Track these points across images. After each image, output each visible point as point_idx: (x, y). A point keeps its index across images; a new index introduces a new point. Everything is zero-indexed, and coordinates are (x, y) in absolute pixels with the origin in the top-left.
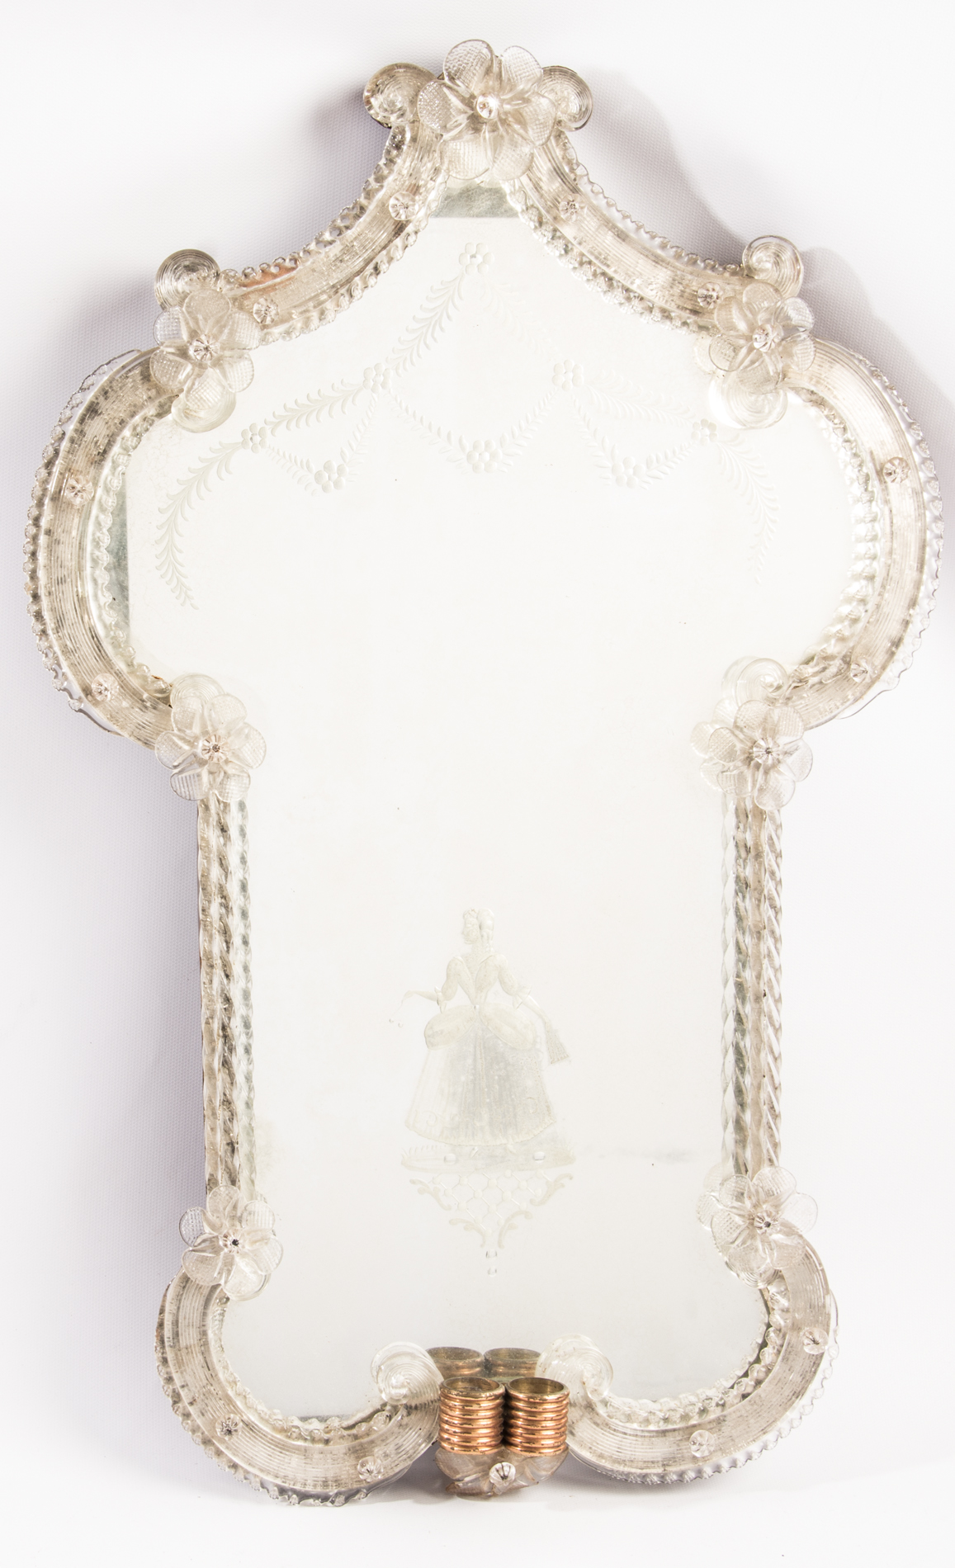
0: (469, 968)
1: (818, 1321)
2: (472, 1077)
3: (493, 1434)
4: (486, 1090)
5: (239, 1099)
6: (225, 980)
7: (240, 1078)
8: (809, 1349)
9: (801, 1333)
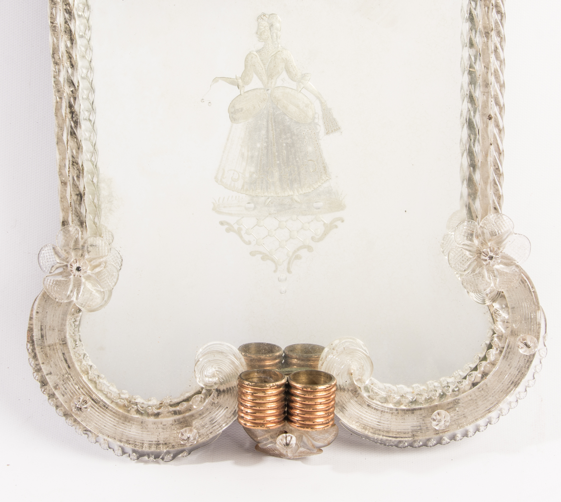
0: (262, 60)
1: (530, 330)
2: (265, 144)
3: (277, 413)
4: (276, 154)
5: (84, 159)
6: (70, 70)
7: (85, 146)
8: (523, 351)
9: (518, 339)
